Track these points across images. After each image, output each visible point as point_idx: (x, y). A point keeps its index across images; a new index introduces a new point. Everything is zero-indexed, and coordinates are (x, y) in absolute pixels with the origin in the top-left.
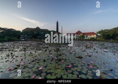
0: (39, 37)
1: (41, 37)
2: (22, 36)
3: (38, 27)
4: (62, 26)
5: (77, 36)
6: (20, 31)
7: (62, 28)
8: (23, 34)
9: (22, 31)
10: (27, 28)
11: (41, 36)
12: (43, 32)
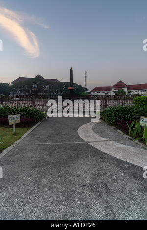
0: (42, 94)
1: (45, 95)
2: (11, 92)
3: (39, 75)
4: (86, 72)
5: (115, 92)
6: (8, 84)
7: (86, 77)
8: (13, 90)
9: (12, 83)
10: (20, 78)
11: (45, 93)
12: (49, 86)
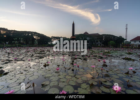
3: (86, 32)
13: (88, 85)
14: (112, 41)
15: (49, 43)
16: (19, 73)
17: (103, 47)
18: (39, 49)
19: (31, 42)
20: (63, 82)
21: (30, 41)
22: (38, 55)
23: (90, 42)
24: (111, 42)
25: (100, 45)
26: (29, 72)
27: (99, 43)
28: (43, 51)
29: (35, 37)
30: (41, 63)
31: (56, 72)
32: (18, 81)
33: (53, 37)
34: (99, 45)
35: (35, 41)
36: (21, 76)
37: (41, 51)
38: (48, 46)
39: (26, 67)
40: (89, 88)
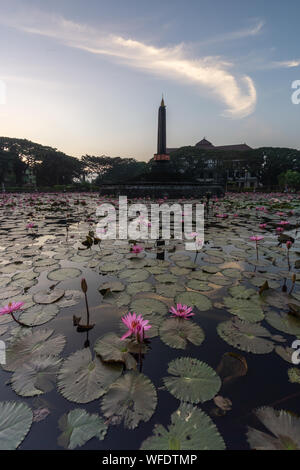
13: (252, 290)
14: (293, 170)
15: (76, 180)
16: (8, 262)
17: (260, 190)
18: (46, 199)
19: (13, 175)
20: (169, 283)
21: (10, 172)
22: (48, 214)
23: (216, 175)
24: (289, 172)
25: (252, 184)
26: (40, 259)
27: (249, 178)
28: (63, 203)
29: (24, 159)
30: (72, 237)
31: (131, 259)
32: (15, 284)
33: (88, 158)
34: (249, 184)
35: (27, 172)
36: (18, 271)
37: (55, 204)
38: (72, 190)
39: (24, 246)
40: (258, 296)
